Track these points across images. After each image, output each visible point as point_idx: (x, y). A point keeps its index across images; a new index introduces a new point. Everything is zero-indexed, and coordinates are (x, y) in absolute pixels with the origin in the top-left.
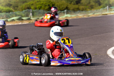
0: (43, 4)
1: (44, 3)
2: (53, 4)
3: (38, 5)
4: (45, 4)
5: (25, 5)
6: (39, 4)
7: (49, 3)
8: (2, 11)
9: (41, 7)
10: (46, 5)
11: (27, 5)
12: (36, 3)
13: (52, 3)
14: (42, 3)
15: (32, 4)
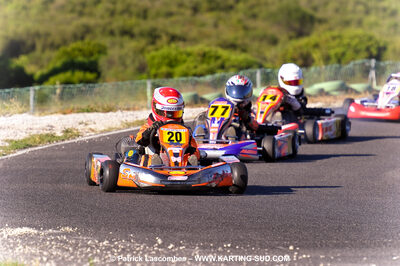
0: (349, 45)
1: (354, 43)
2: (381, 44)
3: (334, 48)
4: (356, 46)
5: (295, 49)
6: (339, 45)
7: (370, 43)
8: (227, 64)
9: (343, 54)
10: (358, 47)
11: (300, 47)
12: (327, 41)
13: (377, 42)
14: (346, 41)
15: (316, 46)
